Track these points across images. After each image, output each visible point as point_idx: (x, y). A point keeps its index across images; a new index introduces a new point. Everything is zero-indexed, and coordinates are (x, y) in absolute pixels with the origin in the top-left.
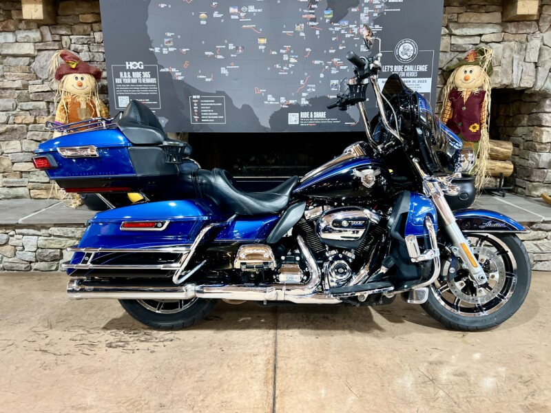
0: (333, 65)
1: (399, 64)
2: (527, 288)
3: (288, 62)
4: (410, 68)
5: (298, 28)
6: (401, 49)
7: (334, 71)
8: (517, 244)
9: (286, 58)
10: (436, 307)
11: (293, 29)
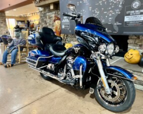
0: (110, 13)
1: (132, 10)
3: (96, 13)
4: (137, 11)
5: (100, 2)
6: (134, 4)
7: (110, 15)
9: (96, 12)
11: (98, 3)
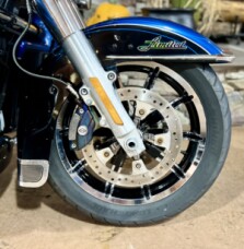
2: (221, 159)
8: (208, 83)
10: (68, 191)
